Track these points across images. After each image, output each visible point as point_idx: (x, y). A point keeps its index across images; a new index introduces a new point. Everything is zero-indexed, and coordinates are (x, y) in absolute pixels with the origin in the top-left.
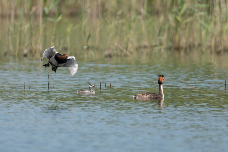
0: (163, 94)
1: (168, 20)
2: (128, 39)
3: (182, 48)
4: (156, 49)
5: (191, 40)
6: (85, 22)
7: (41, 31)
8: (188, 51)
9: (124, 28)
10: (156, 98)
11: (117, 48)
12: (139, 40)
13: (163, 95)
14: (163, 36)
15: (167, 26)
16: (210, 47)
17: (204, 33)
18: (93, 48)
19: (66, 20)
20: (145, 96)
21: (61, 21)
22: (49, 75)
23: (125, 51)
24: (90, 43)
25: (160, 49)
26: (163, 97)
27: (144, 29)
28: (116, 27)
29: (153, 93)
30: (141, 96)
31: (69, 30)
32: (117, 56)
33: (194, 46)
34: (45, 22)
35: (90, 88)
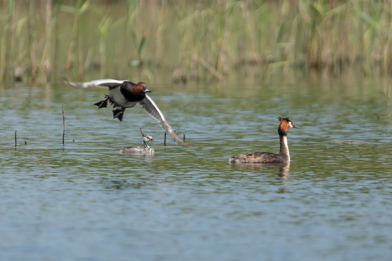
0: (288, 154)
1: (298, 11)
2: (219, 48)
3: (324, 65)
4: (275, 66)
5: (342, 49)
6: (134, 14)
7: (49, 31)
8: (336, 70)
9: (212, 26)
10: (275, 162)
11: (197, 65)
12: (240, 49)
13: (289, 158)
14: (287, 41)
15: (295, 23)
16: (379, 63)
17: (367, 35)
18: (150, 64)
19: (98, 10)
20: (253, 159)
21: (87, 13)
22: (64, 118)
23: (212, 70)
24: (145, 55)
25: (282, 68)
26: (289, 160)
27: (250, 28)
28: (195, 23)
29: (269, 154)
30: (245, 159)
31: (103, 29)
32: (198, 80)
33: (348, 60)
34: (56, 14)
35: (145, 142)
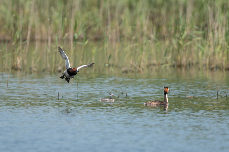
0: (168, 101)
1: (172, 44)
2: (141, 59)
3: (183, 65)
4: (163, 66)
5: (190, 59)
6: (106, 45)
7: (72, 52)
8: (188, 67)
9: (138, 50)
10: (162, 105)
11: (132, 66)
12: (149, 59)
13: (168, 103)
14: (168, 56)
15: (171, 49)
16: (205, 65)
17: (200, 54)
18: (113, 65)
19: (92, 44)
20: (154, 103)
21: (87, 44)
22: (78, 87)
23: (138, 68)
24: (111, 62)
25: (166, 67)
26: (168, 104)
27: (153, 51)
28: (132, 49)
29: (160, 101)
30: (151, 103)
31: (94, 51)
32: (132, 72)
33: (193, 64)
34: (75, 45)
35: (110, 97)
